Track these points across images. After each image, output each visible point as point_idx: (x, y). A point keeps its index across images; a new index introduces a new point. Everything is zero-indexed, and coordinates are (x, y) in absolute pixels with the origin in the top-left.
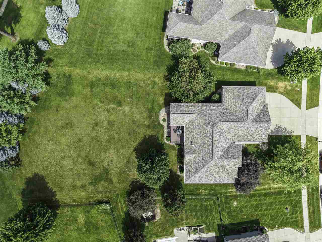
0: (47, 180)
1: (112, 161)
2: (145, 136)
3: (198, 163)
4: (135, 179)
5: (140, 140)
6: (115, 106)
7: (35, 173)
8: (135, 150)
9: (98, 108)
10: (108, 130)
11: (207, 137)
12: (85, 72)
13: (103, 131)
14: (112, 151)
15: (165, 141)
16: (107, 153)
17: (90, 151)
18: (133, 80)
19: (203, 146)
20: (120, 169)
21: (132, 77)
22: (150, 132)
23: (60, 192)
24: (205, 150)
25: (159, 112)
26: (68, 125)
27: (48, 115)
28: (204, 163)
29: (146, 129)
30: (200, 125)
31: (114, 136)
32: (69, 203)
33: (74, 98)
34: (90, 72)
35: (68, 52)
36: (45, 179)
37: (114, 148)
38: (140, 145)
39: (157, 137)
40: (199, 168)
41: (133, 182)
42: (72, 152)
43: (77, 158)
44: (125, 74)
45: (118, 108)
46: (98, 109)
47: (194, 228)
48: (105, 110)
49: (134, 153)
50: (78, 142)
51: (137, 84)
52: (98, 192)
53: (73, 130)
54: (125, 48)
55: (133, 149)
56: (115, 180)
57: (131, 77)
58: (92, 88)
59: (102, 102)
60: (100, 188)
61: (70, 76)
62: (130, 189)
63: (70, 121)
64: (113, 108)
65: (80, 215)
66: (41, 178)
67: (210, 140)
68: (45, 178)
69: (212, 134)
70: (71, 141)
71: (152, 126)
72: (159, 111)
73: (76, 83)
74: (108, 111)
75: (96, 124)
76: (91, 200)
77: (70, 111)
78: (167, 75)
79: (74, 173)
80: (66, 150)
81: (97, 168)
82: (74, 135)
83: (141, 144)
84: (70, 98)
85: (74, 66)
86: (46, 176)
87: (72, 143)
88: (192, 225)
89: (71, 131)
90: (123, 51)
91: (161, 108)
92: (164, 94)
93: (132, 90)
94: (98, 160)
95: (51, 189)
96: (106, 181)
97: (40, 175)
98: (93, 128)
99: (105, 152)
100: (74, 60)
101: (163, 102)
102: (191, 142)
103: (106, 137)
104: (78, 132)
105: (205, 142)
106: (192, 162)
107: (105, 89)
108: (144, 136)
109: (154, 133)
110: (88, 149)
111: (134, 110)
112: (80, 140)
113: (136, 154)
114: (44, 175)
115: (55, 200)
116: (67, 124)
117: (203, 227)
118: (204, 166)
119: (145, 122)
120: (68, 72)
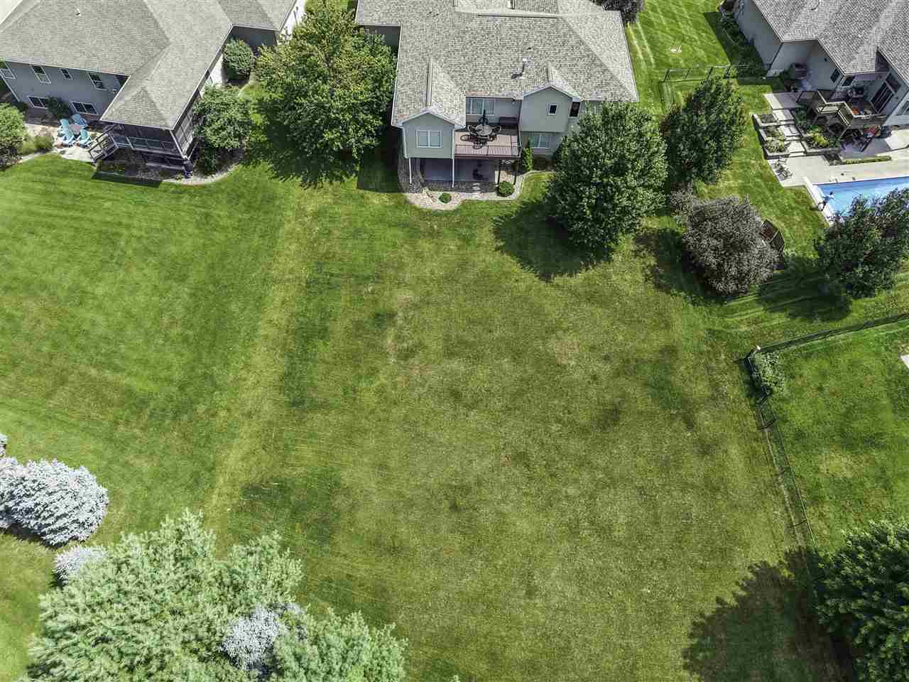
0: (710, 608)
1: (592, 348)
2: (497, 249)
3: (574, 59)
4: (646, 281)
5: (511, 264)
6: (391, 332)
7: (686, 667)
8: (546, 277)
9: (395, 388)
10: (478, 358)
11: (498, 32)
12: (245, 430)
13: (482, 373)
14: (553, 345)
15: (513, 197)
16: (564, 362)
17: (559, 421)
18: (305, 274)
19: (526, 44)
20: (618, 323)
21: (290, 273)
22: (485, 236)
23: (748, 546)
24: (535, 37)
25: (419, 210)
26: (461, 502)
27: (413, 594)
28: (573, 41)
29: (473, 247)
30: (464, 49)
31: (501, 339)
32: (787, 509)
33: (346, 477)
34: (247, 409)
35: (149, 489)
36: (708, 614)
37: (543, 338)
38: (530, 263)
39: (501, 218)
40: (588, 56)
41: (658, 286)
42: (571, 491)
43: (593, 468)
44: (276, 294)
45: (400, 322)
46: (399, 386)
47: (764, 135)
48: (402, 363)
49: (557, 280)
50: (528, 466)
51: (318, 263)
52: (716, 396)
53: (479, 483)
54: (185, 290)
55: (543, 283)
56: (659, 340)
57: (291, 276)
58: (316, 407)
59: (373, 372)
60: (700, 389)
61: (251, 490)
62: (683, 294)
63: (441, 496)
64: (398, 338)
65: (823, 467)
66: (704, 637)
67: (506, 23)
68: (702, 615)
69: (490, 18)
70: (526, 494)
71: (464, 231)
72: (416, 208)
73: (282, 466)
74: (406, 355)
75: (456, 395)
76: (751, 421)
77: (400, 494)
78: (300, 179)
79: (658, 483)
80: (563, 513)
81: (624, 396)
82: (498, 481)
83: (525, 261)
84: (347, 492)
85: (210, 471)
86: (692, 611)
87: (533, 491)
88: (759, 143)
89: (484, 491)
90: (193, 295)
91: (406, 202)
92: (361, 191)
93: (337, 276)
94: (592, 392)
95: (743, 588)
96: (669, 369)
97: (695, 641)
98: (469, 407)
99: (562, 368)
100: (187, 467)
101: (385, 197)
102: (515, 76)
103: (506, 363)
104: (487, 462)
105: (513, 38)
106: (572, 77)
107: (324, 361)
108: (498, 253)
109: (489, 226)
110: (555, 427)
111: (408, 275)
112: (521, 458)
113: (562, 274)
114: (688, 621)
115: (789, 568)
116: (454, 508)
117: (756, 116)
118: (581, 42)
119: (452, 247)
120: (231, 496)
